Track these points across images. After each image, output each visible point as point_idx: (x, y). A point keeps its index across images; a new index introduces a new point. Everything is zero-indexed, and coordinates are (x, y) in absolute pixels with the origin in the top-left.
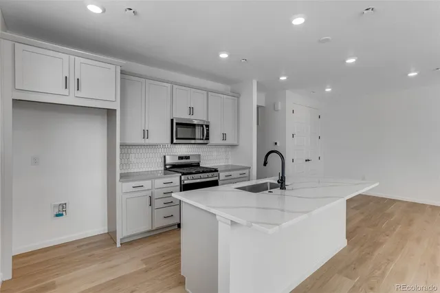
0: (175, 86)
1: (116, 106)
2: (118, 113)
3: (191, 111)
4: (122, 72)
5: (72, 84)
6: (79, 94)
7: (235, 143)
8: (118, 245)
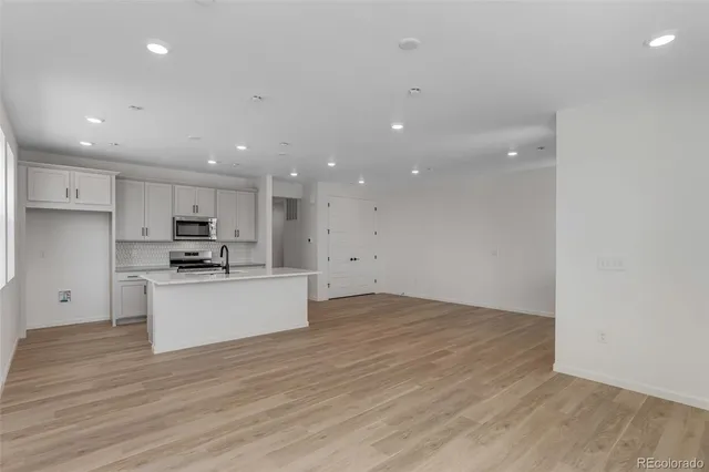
0: (177, 187)
1: (112, 209)
2: (114, 216)
3: (196, 209)
4: (117, 178)
5: (73, 194)
6: (77, 201)
7: (252, 239)
8: (114, 325)
